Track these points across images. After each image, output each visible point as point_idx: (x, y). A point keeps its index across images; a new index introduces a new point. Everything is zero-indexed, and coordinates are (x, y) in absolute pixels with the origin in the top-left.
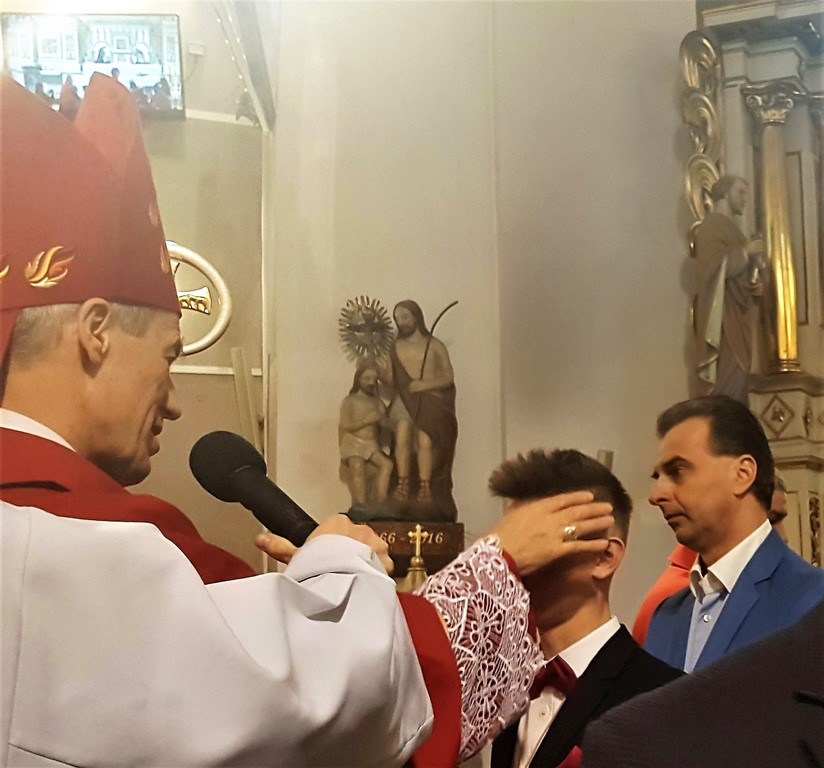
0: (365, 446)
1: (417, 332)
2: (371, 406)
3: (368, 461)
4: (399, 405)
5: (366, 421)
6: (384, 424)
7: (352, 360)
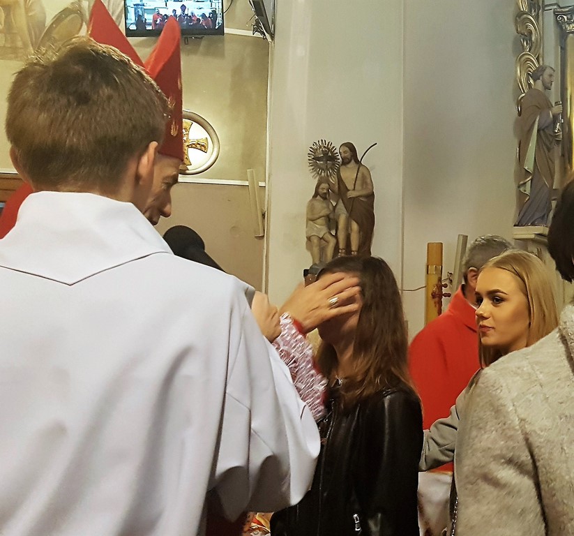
0: (320, 229)
1: (353, 161)
2: (325, 205)
3: (322, 238)
4: (341, 205)
5: (321, 214)
6: (331, 216)
7: (315, 178)
